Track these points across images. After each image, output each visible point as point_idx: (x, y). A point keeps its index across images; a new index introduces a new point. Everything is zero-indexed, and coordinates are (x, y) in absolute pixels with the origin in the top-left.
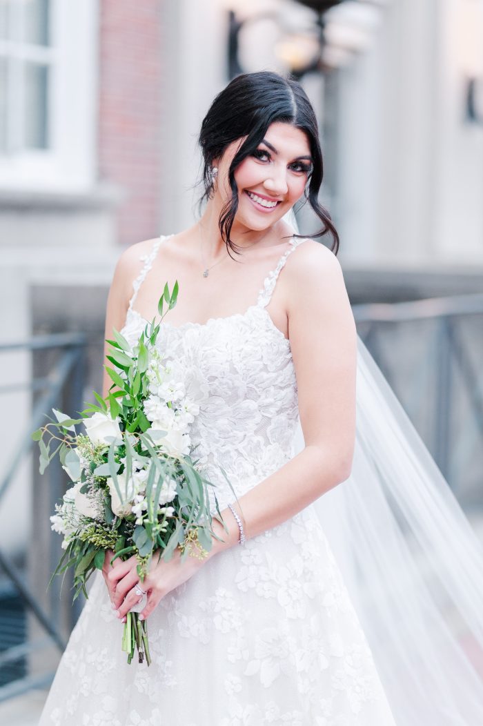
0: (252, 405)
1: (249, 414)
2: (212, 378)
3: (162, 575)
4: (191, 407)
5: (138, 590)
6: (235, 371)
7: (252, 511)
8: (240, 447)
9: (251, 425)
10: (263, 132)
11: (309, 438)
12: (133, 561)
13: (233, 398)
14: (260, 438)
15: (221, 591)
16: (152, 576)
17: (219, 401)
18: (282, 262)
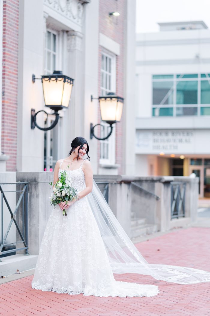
0: (79, 181)
1: (79, 183)
2: (75, 178)
3: (69, 203)
4: (72, 181)
5: (66, 206)
6: (77, 177)
7: (81, 195)
8: (78, 187)
9: (79, 184)
10: (83, 145)
11: (87, 186)
12: (65, 202)
13: (77, 180)
14: (80, 186)
15: (76, 206)
16: (68, 204)
17: (75, 181)
18: (83, 162)
